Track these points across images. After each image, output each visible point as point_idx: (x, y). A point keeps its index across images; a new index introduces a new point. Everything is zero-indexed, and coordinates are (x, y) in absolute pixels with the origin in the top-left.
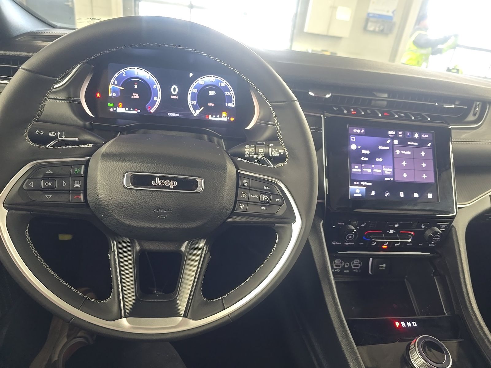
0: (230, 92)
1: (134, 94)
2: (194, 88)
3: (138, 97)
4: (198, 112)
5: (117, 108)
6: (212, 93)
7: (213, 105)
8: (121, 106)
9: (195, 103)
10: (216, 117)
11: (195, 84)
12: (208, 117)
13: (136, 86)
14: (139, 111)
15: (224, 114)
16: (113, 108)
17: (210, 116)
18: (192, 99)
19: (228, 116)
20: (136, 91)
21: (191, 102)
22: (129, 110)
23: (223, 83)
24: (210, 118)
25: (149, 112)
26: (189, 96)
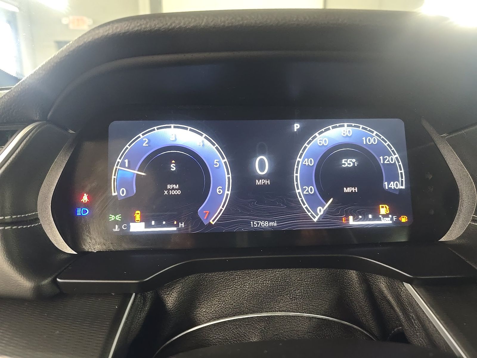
0: (390, 155)
1: (169, 187)
2: (307, 157)
3: (178, 192)
4: (321, 211)
5: (131, 224)
6: (348, 163)
7: (355, 190)
8: (138, 217)
9: (312, 189)
10: (365, 218)
11: (308, 146)
12: (348, 220)
13: (173, 167)
14: (181, 225)
15: (384, 210)
16: (120, 224)
17: (351, 218)
18: (305, 183)
19: (392, 212)
20: (173, 178)
21: (303, 190)
22: (159, 224)
23: (372, 137)
24: (352, 222)
25: (206, 223)
26: (297, 175)
